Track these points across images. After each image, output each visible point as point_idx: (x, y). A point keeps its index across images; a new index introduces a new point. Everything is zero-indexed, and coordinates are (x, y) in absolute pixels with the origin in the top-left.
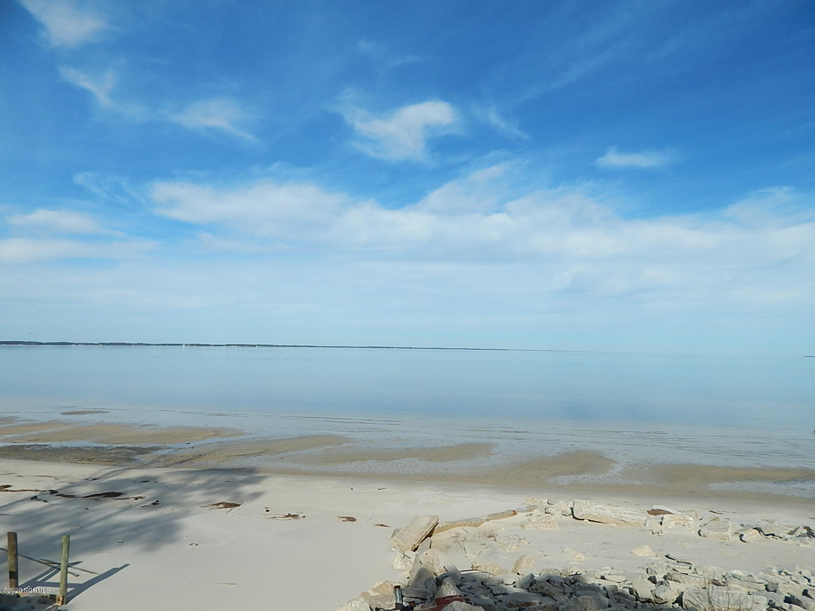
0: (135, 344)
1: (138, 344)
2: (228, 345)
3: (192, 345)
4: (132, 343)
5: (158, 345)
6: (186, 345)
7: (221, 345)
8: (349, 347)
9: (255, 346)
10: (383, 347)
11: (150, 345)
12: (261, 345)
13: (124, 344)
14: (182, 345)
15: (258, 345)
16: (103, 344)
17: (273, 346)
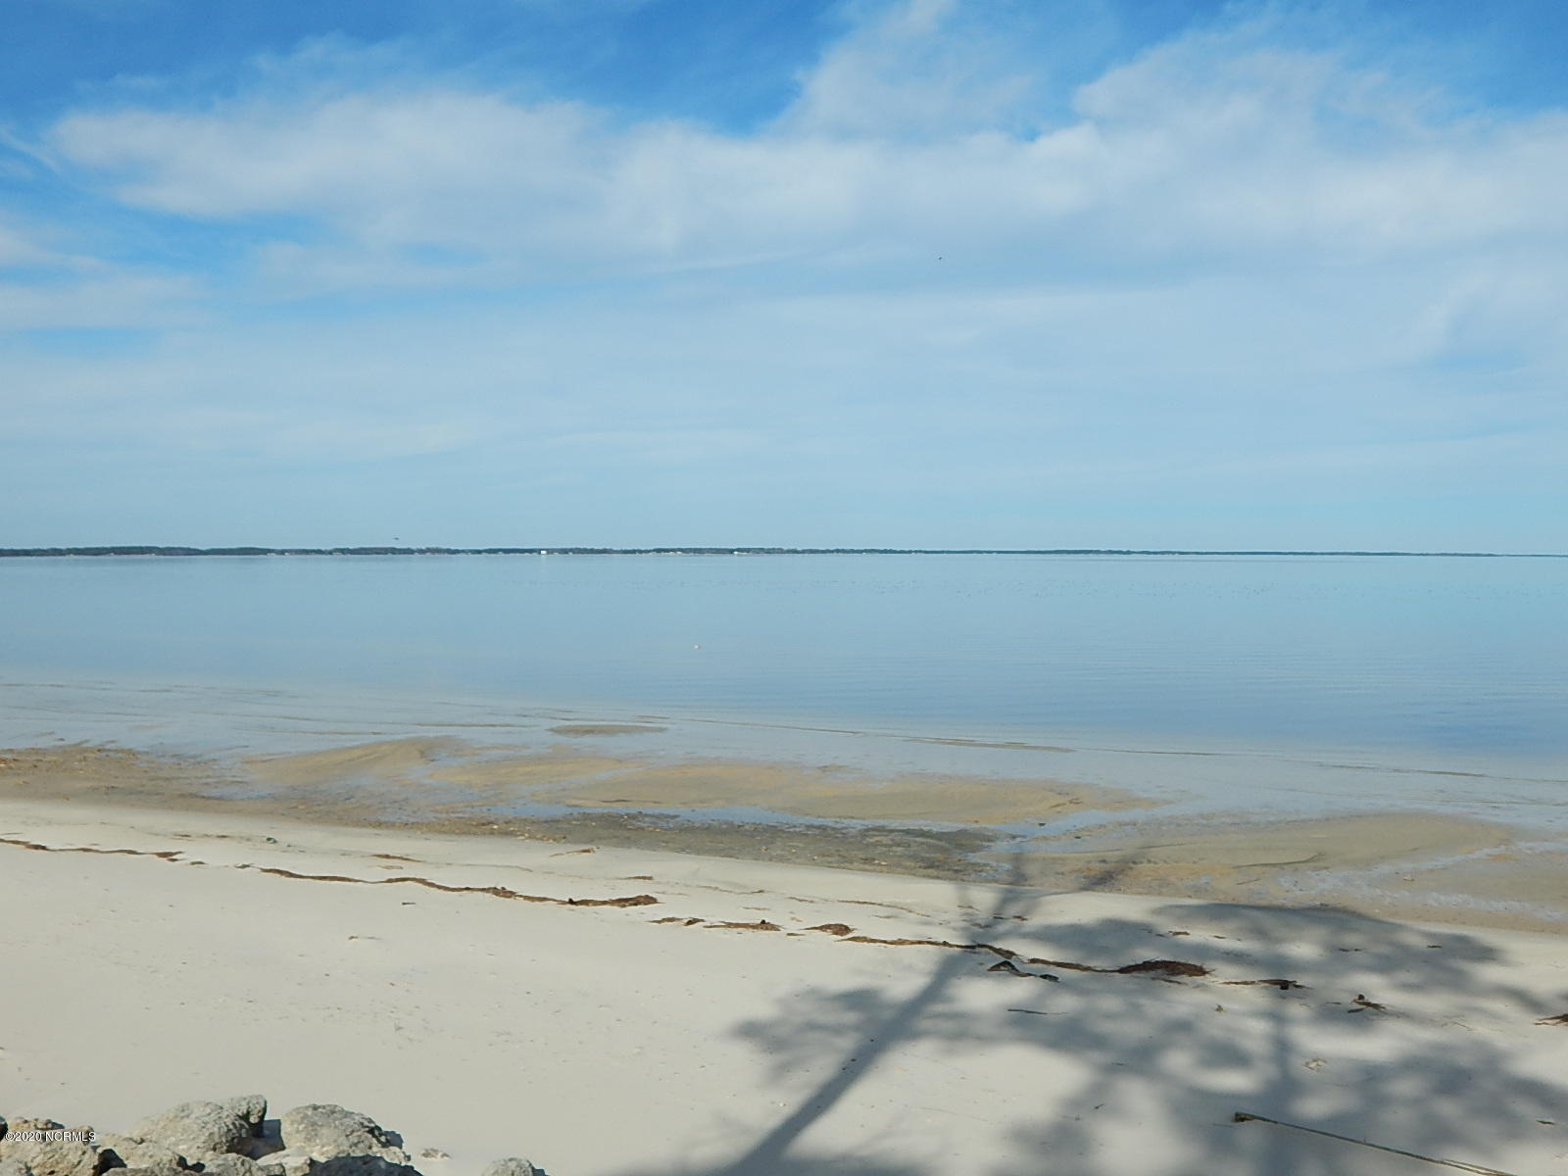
0: (421, 552)
1: (429, 550)
2: (659, 551)
3: (565, 551)
4: (414, 547)
5: (479, 552)
6: (550, 551)
7: (641, 552)
9: (731, 551)
11: (457, 552)
12: (748, 550)
14: (539, 551)
15: (738, 550)
16: (343, 551)
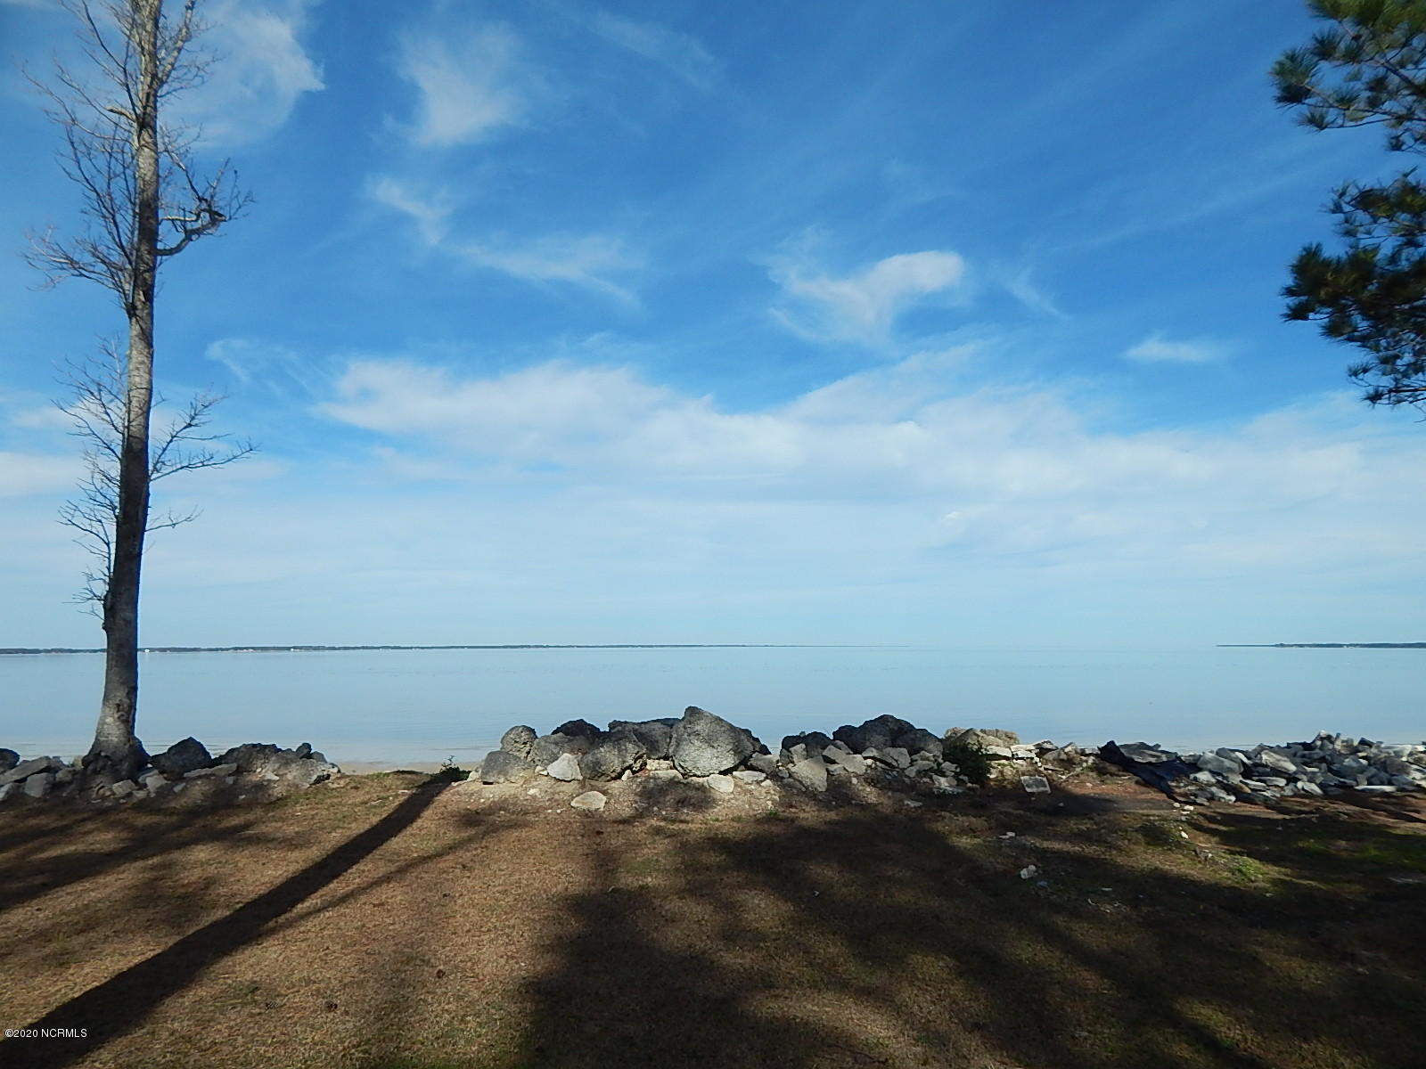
2: (236, 649)
3: (164, 650)
4: (41, 648)
5: (95, 651)
6: (152, 650)
7: (222, 650)
8: (469, 647)
9: (289, 649)
10: (529, 647)
12: (300, 648)
13: (24, 651)
15: (294, 648)
17: (324, 648)
